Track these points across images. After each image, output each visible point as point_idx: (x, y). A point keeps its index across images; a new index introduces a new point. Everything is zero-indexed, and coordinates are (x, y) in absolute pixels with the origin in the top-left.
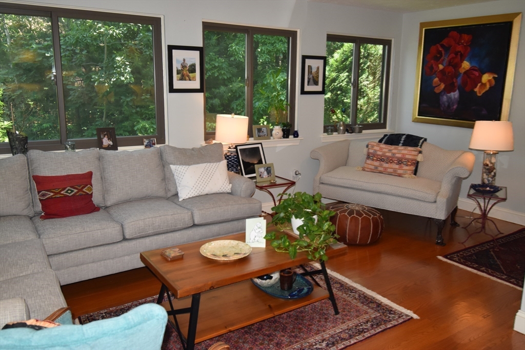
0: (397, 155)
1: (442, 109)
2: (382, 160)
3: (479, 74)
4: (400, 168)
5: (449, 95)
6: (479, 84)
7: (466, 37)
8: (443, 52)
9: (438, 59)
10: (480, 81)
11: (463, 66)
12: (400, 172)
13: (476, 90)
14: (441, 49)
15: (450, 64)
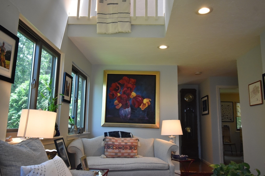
1: (121, 118)
2: (119, 148)
3: (141, 99)
4: (132, 152)
5: (125, 110)
6: (142, 104)
7: (133, 80)
8: (119, 87)
9: (117, 90)
10: (142, 102)
11: (132, 95)
12: (132, 154)
13: (141, 107)
14: (118, 85)
15: (124, 93)
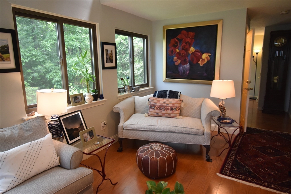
0: (170, 105)
1: (180, 74)
2: (160, 109)
3: (201, 54)
4: (173, 113)
5: (184, 66)
6: (201, 60)
7: (192, 34)
8: (178, 42)
9: (175, 46)
10: (201, 58)
11: (191, 50)
12: (172, 115)
13: (199, 63)
14: (177, 41)
15: (183, 49)
